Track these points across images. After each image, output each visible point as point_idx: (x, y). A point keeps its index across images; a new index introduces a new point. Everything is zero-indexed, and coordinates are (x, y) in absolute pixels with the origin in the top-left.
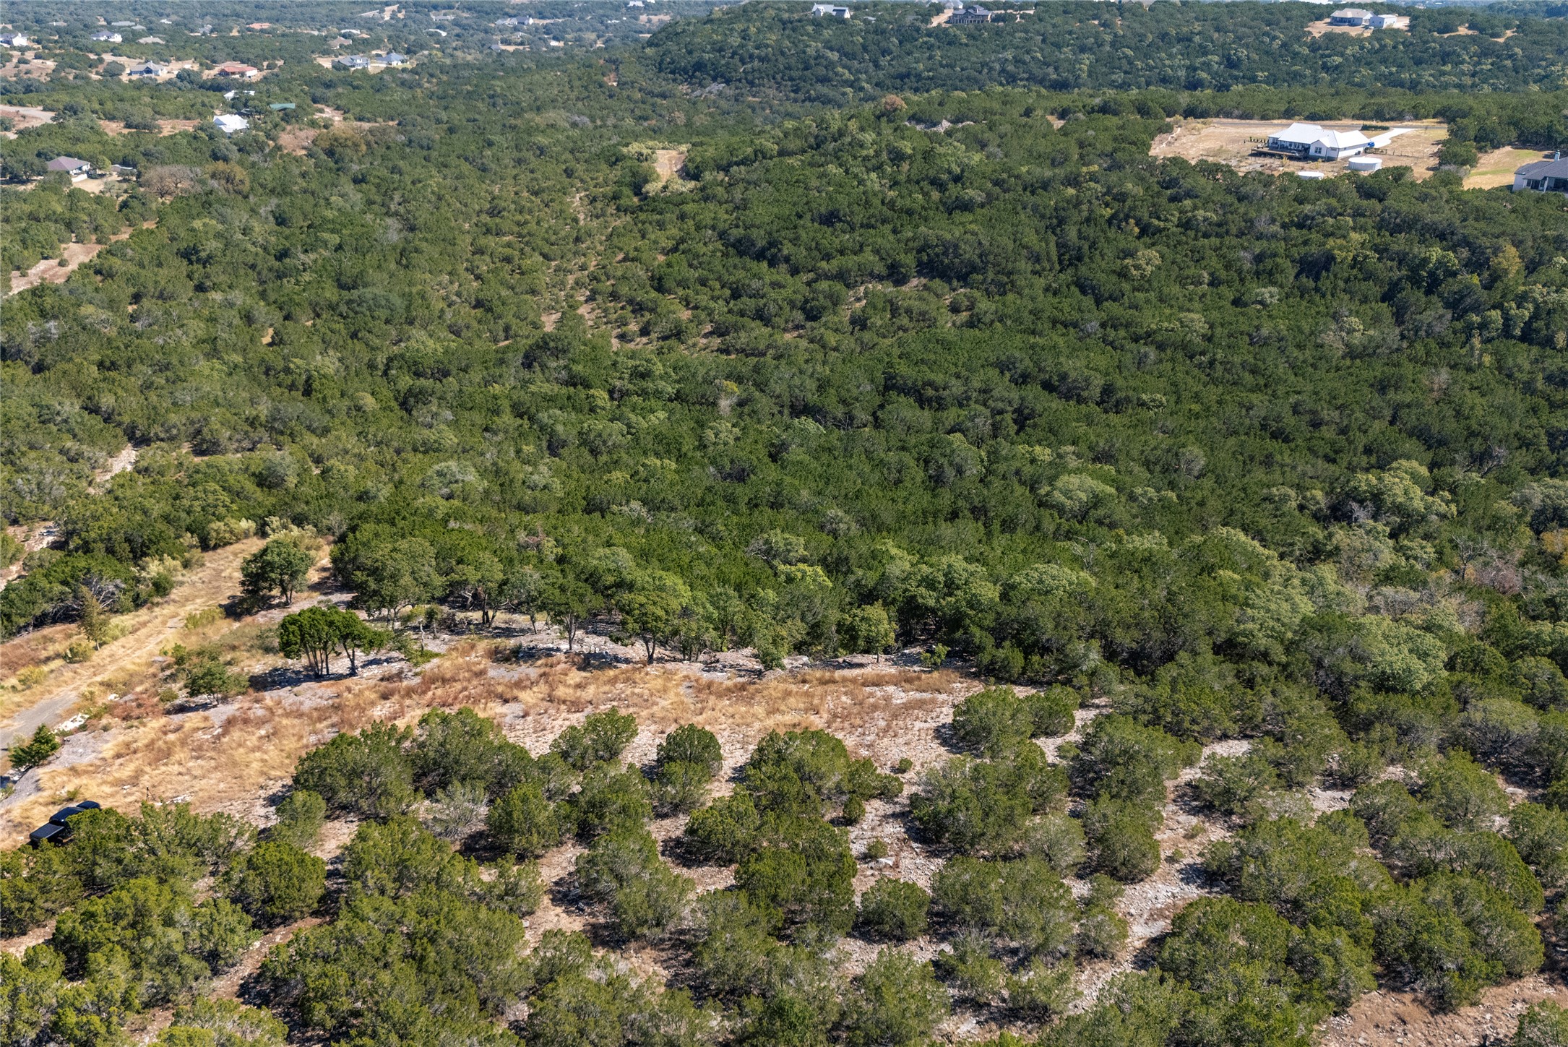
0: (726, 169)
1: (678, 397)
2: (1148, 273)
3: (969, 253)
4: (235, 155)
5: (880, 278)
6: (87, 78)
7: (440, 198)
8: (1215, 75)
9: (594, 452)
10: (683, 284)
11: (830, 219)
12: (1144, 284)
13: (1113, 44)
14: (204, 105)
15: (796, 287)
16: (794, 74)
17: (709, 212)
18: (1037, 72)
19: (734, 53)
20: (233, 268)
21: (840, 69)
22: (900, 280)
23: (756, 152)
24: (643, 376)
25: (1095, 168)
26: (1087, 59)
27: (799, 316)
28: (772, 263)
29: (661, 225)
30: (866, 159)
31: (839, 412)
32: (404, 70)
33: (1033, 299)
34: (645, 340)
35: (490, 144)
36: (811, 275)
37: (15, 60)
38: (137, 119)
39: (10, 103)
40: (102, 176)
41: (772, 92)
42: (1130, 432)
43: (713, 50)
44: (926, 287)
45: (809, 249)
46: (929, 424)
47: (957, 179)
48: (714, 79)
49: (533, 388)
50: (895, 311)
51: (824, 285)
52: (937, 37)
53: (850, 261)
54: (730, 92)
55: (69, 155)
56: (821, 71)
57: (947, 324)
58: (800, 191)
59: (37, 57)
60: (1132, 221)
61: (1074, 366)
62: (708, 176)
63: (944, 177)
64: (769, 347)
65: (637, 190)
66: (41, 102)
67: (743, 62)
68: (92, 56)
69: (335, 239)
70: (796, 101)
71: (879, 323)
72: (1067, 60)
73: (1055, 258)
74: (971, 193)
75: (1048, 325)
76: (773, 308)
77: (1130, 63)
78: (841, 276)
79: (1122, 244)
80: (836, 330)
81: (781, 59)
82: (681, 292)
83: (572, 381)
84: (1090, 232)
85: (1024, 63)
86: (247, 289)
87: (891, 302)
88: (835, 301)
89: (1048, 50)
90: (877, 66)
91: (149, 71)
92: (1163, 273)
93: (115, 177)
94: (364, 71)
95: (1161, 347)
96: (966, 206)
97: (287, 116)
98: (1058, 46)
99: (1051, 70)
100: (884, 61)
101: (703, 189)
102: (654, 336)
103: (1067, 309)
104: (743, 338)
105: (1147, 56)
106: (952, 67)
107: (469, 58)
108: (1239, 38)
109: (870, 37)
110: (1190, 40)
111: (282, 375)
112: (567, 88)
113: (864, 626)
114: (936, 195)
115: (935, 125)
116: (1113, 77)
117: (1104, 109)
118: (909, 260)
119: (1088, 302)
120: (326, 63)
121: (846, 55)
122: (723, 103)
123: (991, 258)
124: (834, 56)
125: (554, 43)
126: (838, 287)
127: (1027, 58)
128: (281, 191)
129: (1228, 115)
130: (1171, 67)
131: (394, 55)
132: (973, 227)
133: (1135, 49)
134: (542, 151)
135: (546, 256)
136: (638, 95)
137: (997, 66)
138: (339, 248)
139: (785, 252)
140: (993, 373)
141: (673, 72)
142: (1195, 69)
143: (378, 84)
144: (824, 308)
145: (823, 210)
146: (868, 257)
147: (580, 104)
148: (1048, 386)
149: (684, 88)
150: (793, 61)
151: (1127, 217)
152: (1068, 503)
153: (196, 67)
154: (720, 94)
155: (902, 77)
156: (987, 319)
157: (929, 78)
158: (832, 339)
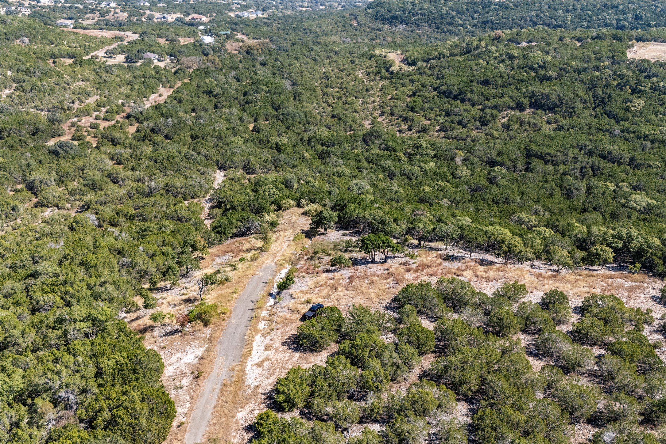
0: (427, 61)
1: (435, 156)
2: (639, 109)
3: (554, 98)
4: (211, 53)
5: (513, 109)
6: (141, 20)
7: (302, 72)
8: (630, 23)
9: (410, 179)
10: (423, 109)
11: (486, 83)
12: (639, 114)
13: (581, 9)
14: (194, 32)
15: (475, 111)
16: (437, 21)
17: (425, 79)
18: (548, 21)
19: (410, 12)
20: (228, 99)
21: (457, 19)
22: (522, 110)
23: (440, 54)
24: (418, 148)
25: (606, 63)
26: (570, 16)
27: (478, 124)
28: (463, 101)
29: (403, 85)
30: (495, 58)
31: (510, 165)
32: (264, 18)
33: (586, 119)
34: (410, 133)
35: (312, 50)
36: (480, 107)
37: (112, 13)
38: (170, 37)
39: (119, 30)
40: (163, 60)
41: (427, 29)
42: (647, 178)
43: (400, 10)
44: (534, 113)
45: (479, 95)
46: (553, 171)
47: (542, 67)
48: (401, 23)
49: (372, 152)
50: (522, 123)
51: (489, 111)
52: (499, 5)
53: (500, 101)
54: (408, 28)
55: (150, 52)
56: (449, 20)
57: (547, 128)
58: (469, 71)
59: (121, 11)
60: (628, 87)
61: (615, 149)
62: (420, 64)
63: (536, 66)
64: (467, 136)
65: (387, 70)
66: (131, 30)
67: (414, 15)
68: (142, 11)
69: (266, 88)
70: (438, 32)
71: (516, 128)
72: (560, 16)
73: (592, 102)
74: (550, 73)
75: (595, 131)
76: (466, 120)
77: (590, 17)
78: (495, 107)
79: (625, 97)
80: (497, 130)
81: (431, 14)
82: (422, 113)
83: (387, 149)
84: (608, 91)
85: (541, 17)
86: (236, 108)
87: (520, 119)
88: (494, 118)
89: (551, 12)
90: (473, 18)
91: (164, 18)
92: (646, 110)
93: (168, 61)
94: (248, 18)
95: (652, 142)
96: (549, 79)
97: (228, 37)
98: (555, 10)
99: (553, 20)
100: (476, 16)
101: (418, 70)
102: (414, 131)
103: (603, 124)
104: (455, 133)
105: (598, 14)
106: (508, 19)
107: (289, 13)
108: (640, 7)
109: (470, 5)
110: (617, 7)
111: (267, 144)
112: (335, 26)
113: (603, 254)
114: (533, 74)
115: (519, 44)
116: (583, 24)
117: (598, 37)
118: (526, 101)
119: (612, 121)
120: (232, 14)
121: (459, 13)
122: (406, 33)
123: (564, 101)
124: (454, 13)
125: (321, 7)
126: (495, 112)
127: (542, 15)
128: (233, 68)
129: (656, 41)
130: (610, 19)
131: (259, 12)
132: (554, 87)
133: (592, 11)
134: (336, 53)
135: (356, 97)
136: (368, 30)
137: (528, 19)
138: (269, 91)
139: (468, 97)
140: (576, 150)
141: (382, 20)
142: (621, 20)
143: (255, 24)
144: (490, 121)
145: (482, 79)
146: (507, 99)
147: (343, 33)
148: (603, 157)
149: (387, 27)
150: (436, 15)
151: (625, 85)
152: (639, 207)
153: (182, 16)
154: (404, 29)
155: (485, 23)
156: (566, 127)
157: (497, 23)
158: (496, 134)
